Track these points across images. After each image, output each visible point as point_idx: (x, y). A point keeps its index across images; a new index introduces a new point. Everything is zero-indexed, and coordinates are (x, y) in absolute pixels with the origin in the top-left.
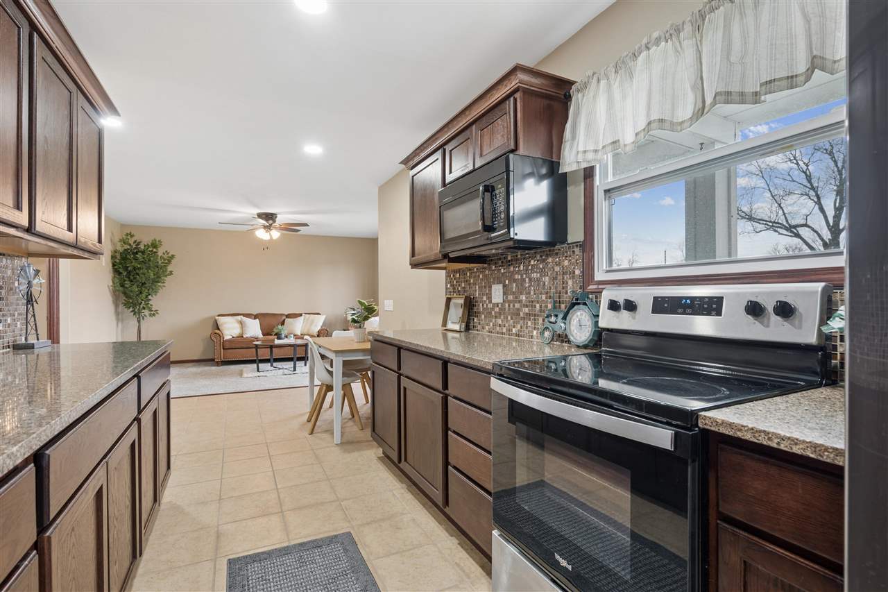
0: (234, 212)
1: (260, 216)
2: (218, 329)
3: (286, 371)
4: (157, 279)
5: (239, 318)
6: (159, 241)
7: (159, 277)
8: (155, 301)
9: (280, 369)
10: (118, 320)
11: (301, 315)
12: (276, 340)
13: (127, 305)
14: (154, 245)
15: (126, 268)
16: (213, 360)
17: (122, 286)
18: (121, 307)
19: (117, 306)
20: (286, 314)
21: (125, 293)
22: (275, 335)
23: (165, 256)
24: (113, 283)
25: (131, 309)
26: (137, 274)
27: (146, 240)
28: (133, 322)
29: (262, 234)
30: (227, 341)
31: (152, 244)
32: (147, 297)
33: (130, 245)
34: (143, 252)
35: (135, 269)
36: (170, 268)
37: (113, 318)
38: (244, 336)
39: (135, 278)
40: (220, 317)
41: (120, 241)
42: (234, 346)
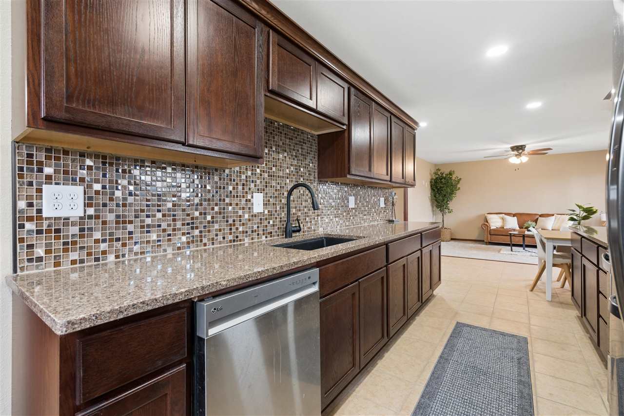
0: (495, 149)
1: (513, 149)
2: (487, 222)
3: (533, 254)
4: (452, 193)
5: (501, 215)
6: (453, 171)
7: (453, 191)
8: (451, 205)
9: (529, 252)
10: (433, 214)
11: (553, 215)
12: (526, 231)
13: (438, 207)
14: (450, 174)
15: (437, 187)
16: (483, 241)
17: (435, 196)
18: (435, 207)
19: (433, 207)
20: (540, 214)
21: (436, 200)
22: (526, 228)
23: (456, 179)
24: (431, 195)
25: (439, 209)
26: (442, 190)
27: (446, 171)
28: (440, 216)
29: (514, 160)
30: (493, 230)
31: (450, 173)
32: (447, 202)
33: (439, 175)
34: (445, 178)
35: (441, 187)
36: (459, 186)
37: (431, 213)
38: (505, 228)
39: (441, 192)
40: (488, 215)
41: (434, 173)
42: (497, 233)
